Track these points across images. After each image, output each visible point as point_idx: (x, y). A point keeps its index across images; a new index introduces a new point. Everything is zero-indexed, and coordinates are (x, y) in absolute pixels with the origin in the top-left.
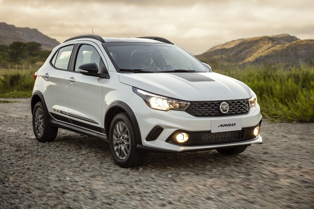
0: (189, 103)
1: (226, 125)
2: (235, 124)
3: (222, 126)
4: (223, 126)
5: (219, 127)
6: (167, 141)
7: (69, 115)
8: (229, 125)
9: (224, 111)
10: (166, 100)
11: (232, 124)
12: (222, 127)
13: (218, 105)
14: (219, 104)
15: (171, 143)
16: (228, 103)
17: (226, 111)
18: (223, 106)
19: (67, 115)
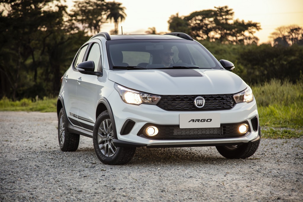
0: (160, 97)
1: (199, 120)
2: (211, 120)
3: (193, 120)
4: (195, 121)
5: (189, 122)
6: (139, 134)
7: (78, 118)
8: (202, 121)
9: (198, 105)
10: (139, 95)
11: (207, 120)
12: (193, 122)
13: (192, 99)
14: (194, 99)
15: (142, 136)
16: (204, 98)
17: (202, 105)
18: (197, 100)
19: (77, 117)
